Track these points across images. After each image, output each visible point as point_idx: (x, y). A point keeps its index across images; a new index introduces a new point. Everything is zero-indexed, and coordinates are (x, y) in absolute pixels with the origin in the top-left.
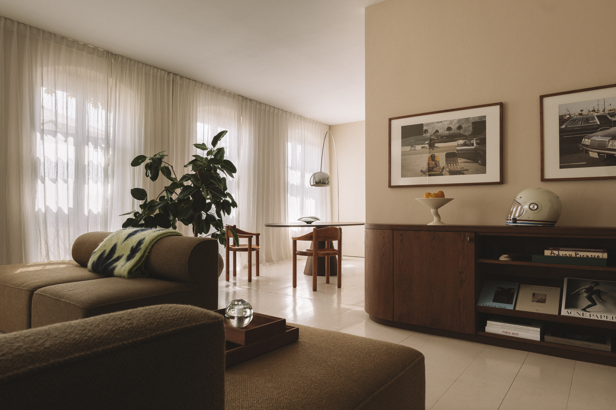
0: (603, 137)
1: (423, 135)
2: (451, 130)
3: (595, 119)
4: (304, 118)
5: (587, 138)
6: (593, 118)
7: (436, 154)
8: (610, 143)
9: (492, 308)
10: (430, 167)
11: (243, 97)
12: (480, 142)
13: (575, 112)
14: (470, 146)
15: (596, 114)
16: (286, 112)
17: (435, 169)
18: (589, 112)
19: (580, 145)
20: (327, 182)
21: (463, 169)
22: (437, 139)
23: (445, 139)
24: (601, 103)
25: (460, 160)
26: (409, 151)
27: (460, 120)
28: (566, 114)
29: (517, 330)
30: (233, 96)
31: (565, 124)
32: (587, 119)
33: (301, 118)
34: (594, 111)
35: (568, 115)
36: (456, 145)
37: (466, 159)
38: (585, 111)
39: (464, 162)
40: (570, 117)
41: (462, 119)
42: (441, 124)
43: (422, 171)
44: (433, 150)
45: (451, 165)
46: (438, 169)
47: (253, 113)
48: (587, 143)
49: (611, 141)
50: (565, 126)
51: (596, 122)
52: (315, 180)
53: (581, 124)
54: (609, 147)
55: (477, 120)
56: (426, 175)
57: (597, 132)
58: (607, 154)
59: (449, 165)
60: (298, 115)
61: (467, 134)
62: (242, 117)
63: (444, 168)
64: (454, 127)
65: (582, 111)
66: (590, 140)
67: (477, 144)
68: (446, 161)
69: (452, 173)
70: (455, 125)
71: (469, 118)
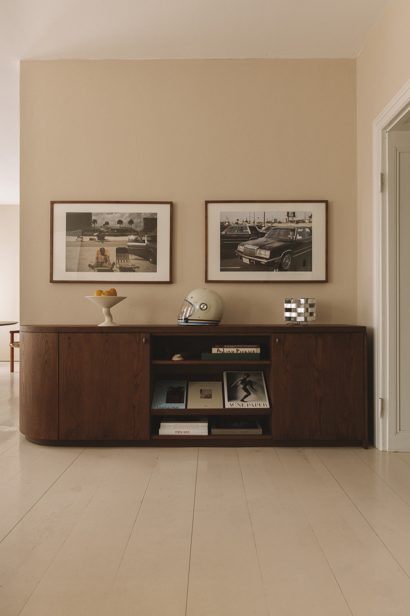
0: (253, 245)
1: (92, 226)
2: (122, 224)
3: (247, 229)
5: (241, 246)
6: (246, 228)
7: (106, 248)
8: (258, 252)
9: (166, 409)
10: (99, 262)
12: (151, 239)
13: (233, 221)
14: (141, 243)
15: (248, 225)
17: (104, 264)
18: (243, 222)
19: (236, 251)
21: (134, 266)
22: (107, 232)
23: (116, 232)
24: (252, 216)
25: (132, 257)
26: (76, 241)
27: (131, 214)
28: (226, 221)
29: (188, 428)
31: (225, 230)
32: (242, 229)
34: (247, 221)
35: (227, 222)
36: (127, 240)
37: (137, 256)
38: (241, 220)
39: (135, 259)
40: (229, 225)
41: (134, 213)
42: (112, 216)
43: (90, 266)
44: (102, 243)
45: (121, 261)
46: (108, 265)
48: (242, 250)
49: (258, 250)
50: (225, 232)
51: (248, 232)
53: (237, 233)
54: (258, 255)
55: (148, 216)
56: (95, 270)
57: (248, 240)
58: (256, 261)
59: (120, 261)
61: (138, 229)
63: (114, 264)
64: (126, 221)
65: (238, 220)
66: (243, 248)
67: (148, 241)
68: (117, 256)
69: (123, 269)
70: (126, 218)
71: (141, 213)
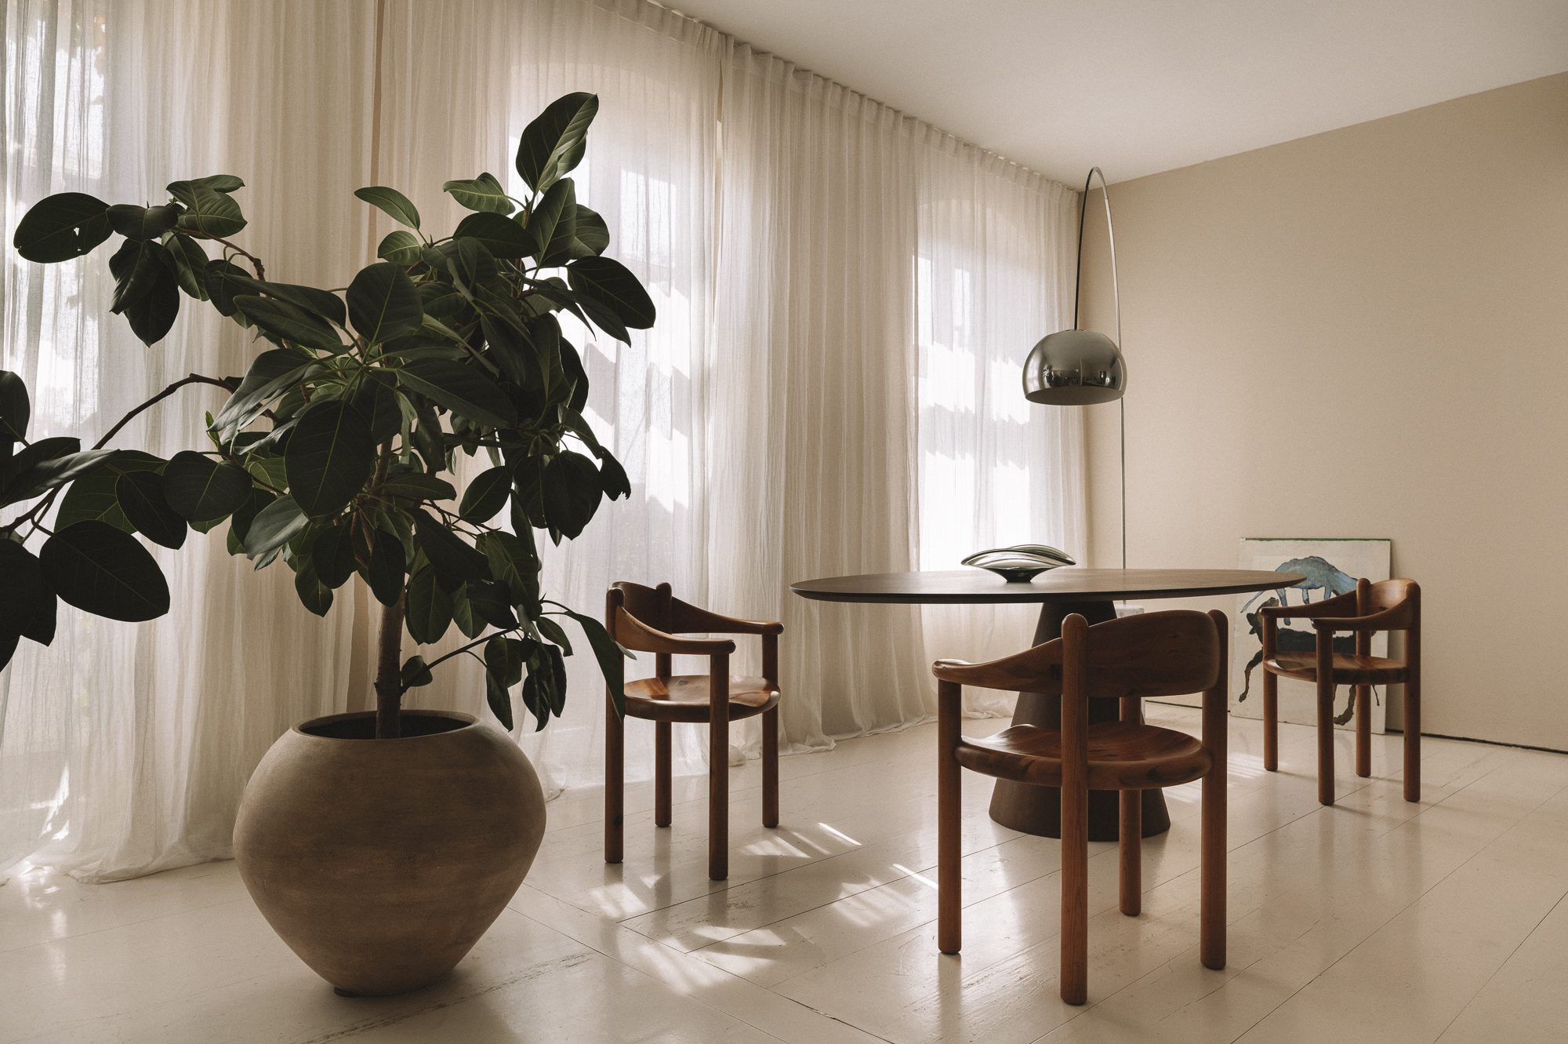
4: (984, 153)
11: (725, 36)
16: (909, 119)
20: (1108, 380)
30: (679, 24)
33: (970, 149)
47: (768, 106)
52: (1050, 368)
60: (958, 140)
62: (719, 125)
